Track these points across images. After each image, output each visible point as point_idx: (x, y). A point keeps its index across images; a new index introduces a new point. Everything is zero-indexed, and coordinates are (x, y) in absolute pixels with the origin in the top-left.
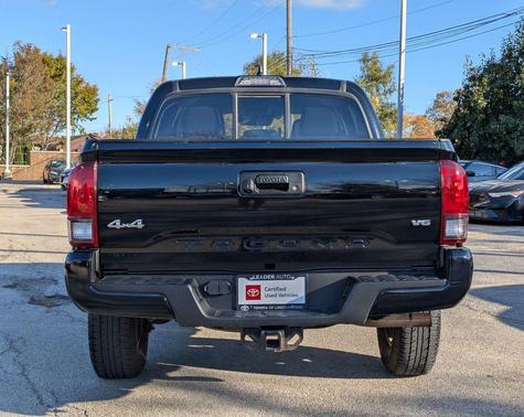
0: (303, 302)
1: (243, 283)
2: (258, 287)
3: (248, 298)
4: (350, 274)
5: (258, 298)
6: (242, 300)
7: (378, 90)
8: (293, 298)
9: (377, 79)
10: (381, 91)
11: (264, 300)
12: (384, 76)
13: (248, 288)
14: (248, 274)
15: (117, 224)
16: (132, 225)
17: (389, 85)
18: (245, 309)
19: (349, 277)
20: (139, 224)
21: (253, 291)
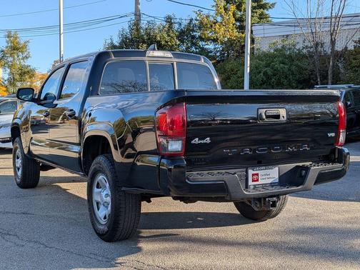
0: (277, 181)
1: (251, 172)
2: (257, 174)
3: (253, 181)
4: (298, 164)
5: (257, 180)
6: (250, 183)
7: (18, 56)
8: (273, 180)
9: (17, 49)
10: (20, 57)
11: (261, 182)
12: (22, 47)
13: (253, 175)
14: (253, 167)
15: (196, 141)
16: (205, 141)
17: (26, 53)
18: (252, 187)
19: (297, 166)
20: (208, 140)
21: (255, 177)
